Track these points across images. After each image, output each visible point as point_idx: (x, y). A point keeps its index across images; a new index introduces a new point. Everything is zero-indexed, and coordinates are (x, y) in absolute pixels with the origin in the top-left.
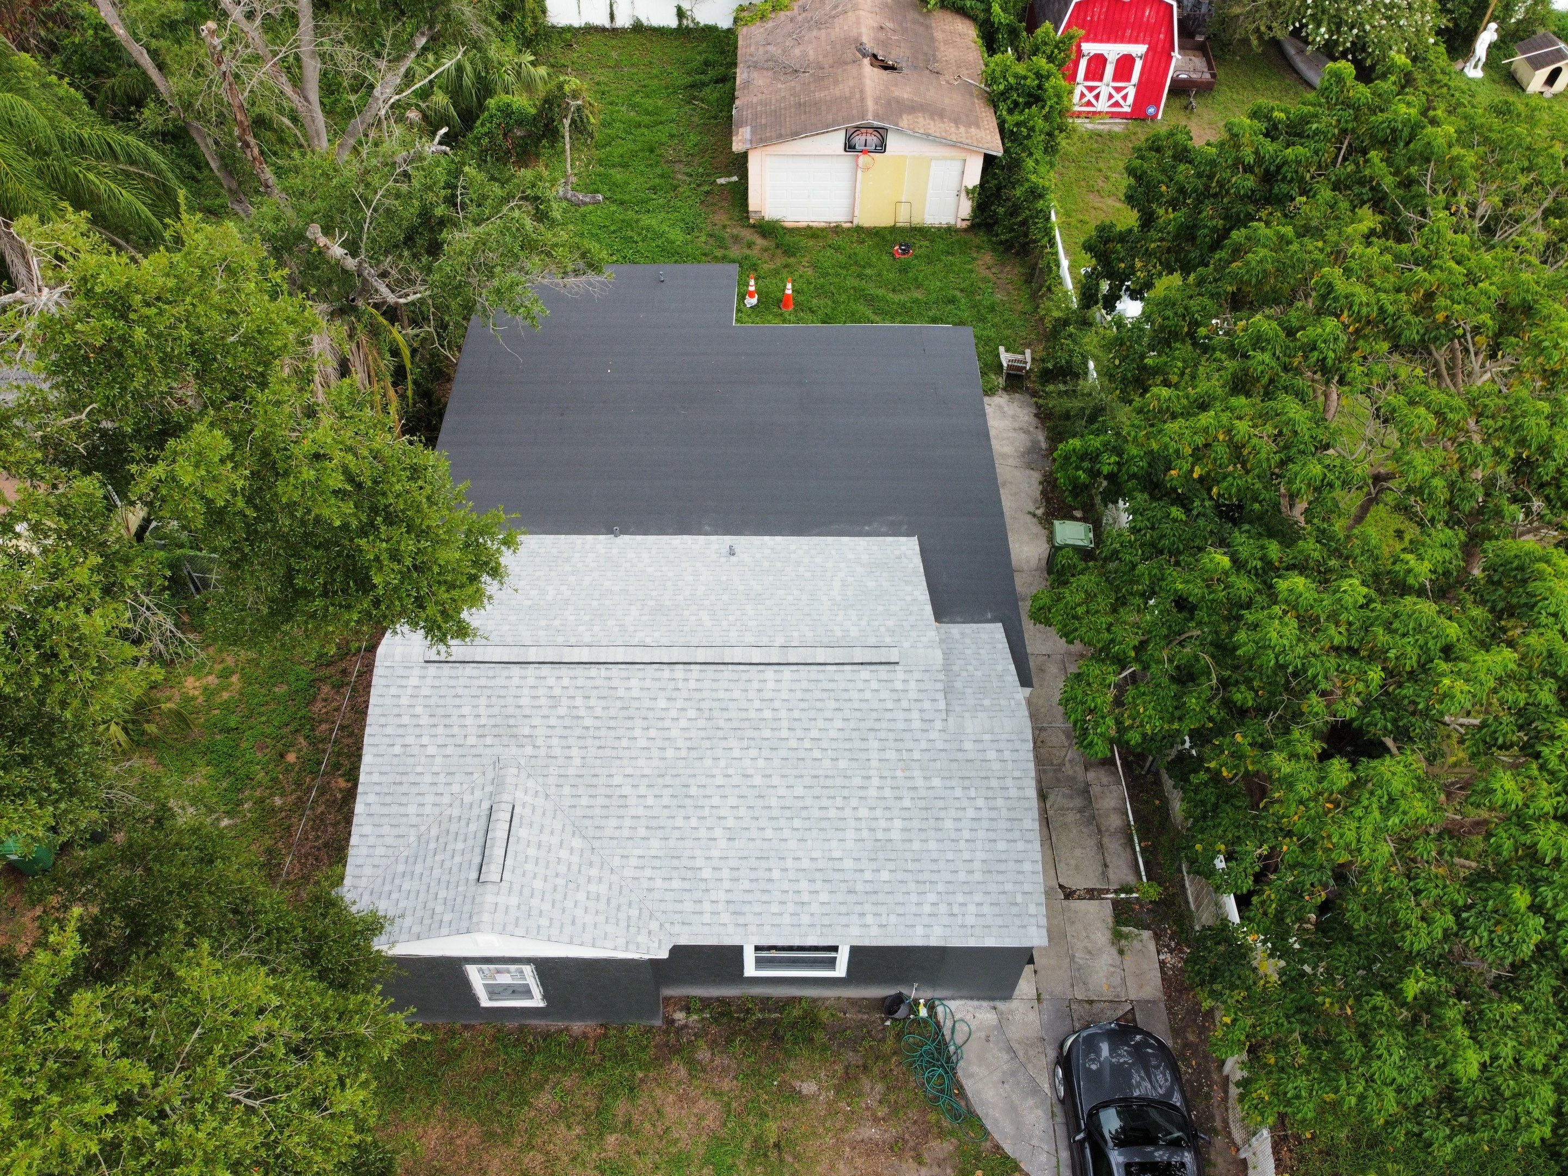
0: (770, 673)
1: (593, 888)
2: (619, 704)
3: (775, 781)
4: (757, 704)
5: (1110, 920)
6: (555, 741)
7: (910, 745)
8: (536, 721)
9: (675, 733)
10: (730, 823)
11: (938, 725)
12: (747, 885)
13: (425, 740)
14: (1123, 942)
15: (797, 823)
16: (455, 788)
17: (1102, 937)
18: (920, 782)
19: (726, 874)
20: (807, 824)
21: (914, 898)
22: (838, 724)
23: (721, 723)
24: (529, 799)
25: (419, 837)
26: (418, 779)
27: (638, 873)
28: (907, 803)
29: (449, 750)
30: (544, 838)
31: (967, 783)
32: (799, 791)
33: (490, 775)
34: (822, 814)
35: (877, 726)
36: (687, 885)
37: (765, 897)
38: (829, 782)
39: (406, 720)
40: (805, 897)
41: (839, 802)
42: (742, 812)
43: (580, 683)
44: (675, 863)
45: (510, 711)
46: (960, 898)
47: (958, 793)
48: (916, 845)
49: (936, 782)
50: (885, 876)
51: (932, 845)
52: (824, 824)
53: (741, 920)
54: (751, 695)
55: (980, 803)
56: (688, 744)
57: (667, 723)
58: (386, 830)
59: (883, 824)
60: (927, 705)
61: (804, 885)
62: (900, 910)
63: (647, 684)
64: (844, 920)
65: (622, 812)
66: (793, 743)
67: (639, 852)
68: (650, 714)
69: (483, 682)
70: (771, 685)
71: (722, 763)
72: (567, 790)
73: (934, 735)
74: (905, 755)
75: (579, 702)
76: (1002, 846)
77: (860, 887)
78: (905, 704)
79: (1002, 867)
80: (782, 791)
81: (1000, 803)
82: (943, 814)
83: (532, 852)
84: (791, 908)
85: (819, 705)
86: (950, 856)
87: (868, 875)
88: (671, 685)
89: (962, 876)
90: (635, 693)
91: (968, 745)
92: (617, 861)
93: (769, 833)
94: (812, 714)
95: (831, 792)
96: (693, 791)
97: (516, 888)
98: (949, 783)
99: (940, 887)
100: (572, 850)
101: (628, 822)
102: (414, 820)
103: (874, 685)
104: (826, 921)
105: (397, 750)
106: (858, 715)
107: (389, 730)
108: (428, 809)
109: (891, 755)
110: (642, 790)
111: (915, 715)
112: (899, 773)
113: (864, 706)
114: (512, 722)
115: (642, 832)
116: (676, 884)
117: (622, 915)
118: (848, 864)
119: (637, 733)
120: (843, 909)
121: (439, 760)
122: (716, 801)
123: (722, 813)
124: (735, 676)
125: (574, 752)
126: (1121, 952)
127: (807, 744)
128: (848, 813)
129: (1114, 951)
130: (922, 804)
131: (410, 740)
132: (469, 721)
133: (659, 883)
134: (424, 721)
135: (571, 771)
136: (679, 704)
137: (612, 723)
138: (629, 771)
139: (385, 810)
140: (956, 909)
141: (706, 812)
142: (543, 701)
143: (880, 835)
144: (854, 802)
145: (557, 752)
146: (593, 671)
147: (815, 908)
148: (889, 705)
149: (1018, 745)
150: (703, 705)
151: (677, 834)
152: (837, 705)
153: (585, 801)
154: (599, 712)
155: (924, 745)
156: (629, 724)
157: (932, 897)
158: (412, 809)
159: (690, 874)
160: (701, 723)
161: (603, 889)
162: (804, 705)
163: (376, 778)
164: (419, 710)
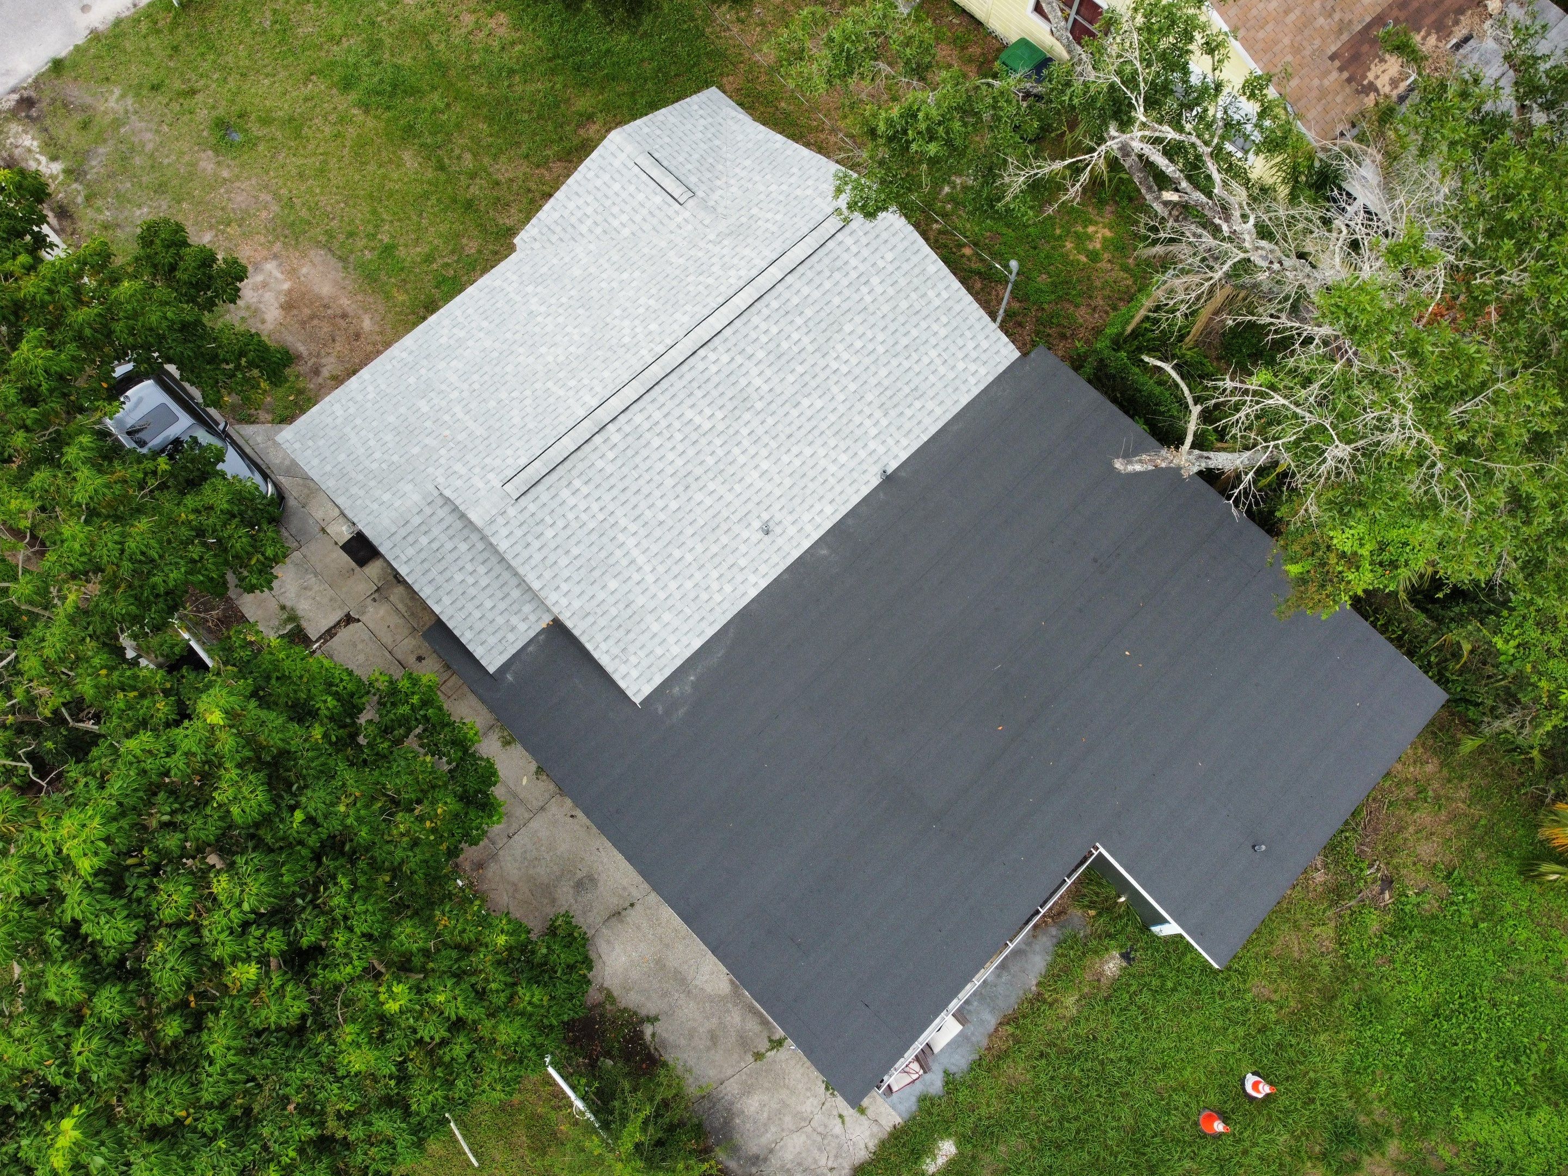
0: (595, 403)
1: (589, 222)
2: (681, 302)
3: (531, 359)
4: (586, 381)
5: (304, 624)
6: (700, 254)
7: (452, 453)
8: (725, 251)
9: (626, 323)
10: (539, 319)
11: (441, 480)
12: (498, 305)
13: (784, 187)
14: (285, 616)
15: (495, 354)
16: (734, 189)
17: (304, 607)
18: (427, 441)
19: (518, 298)
20: (488, 359)
21: (383, 387)
22: (516, 420)
23: (599, 353)
24: (679, 219)
25: (726, 160)
26: (763, 173)
27: (572, 254)
28: (428, 424)
29: (762, 197)
30: (644, 212)
31: (393, 467)
32: (508, 369)
33: (720, 210)
34: (481, 372)
35: (486, 442)
36: (537, 275)
37: (481, 310)
38: (492, 389)
39: (810, 182)
40: (455, 331)
41: (476, 386)
42: (537, 329)
43: (722, 289)
44: (554, 277)
45: (750, 240)
46: (352, 411)
47: (395, 458)
48: (402, 410)
49: (416, 450)
50: (412, 380)
51: (391, 419)
52: (476, 368)
53: (486, 290)
54: (595, 382)
55: (374, 466)
56: (610, 326)
57: (637, 322)
58: (750, 145)
59: (435, 401)
60: (459, 483)
61: (462, 334)
62: (388, 375)
63: (675, 326)
64: (420, 342)
65: (616, 266)
66: (537, 386)
67: (582, 262)
68: (654, 316)
69: (787, 235)
70: (587, 398)
71: (576, 337)
72: (663, 244)
73: (441, 470)
74: (451, 444)
75: (710, 281)
76: (342, 457)
77: (425, 362)
78: (477, 470)
79: (333, 448)
80: (521, 359)
81: (360, 477)
82: (397, 439)
83: (641, 197)
84: (461, 319)
85: (540, 418)
86: (374, 424)
87: (423, 371)
88: (658, 339)
89: (358, 421)
90: (678, 316)
91: (408, 488)
92: (592, 247)
93: (508, 335)
94: (540, 410)
95: (486, 386)
96: (581, 311)
97: (624, 171)
98: (407, 456)
99: (369, 405)
100: (624, 225)
101: (606, 265)
102: (738, 161)
103: (510, 461)
104: (432, 332)
105: (794, 170)
106: (505, 437)
107: (813, 171)
108: (737, 170)
109: (460, 437)
110: (614, 284)
111: (463, 471)
112: (447, 432)
113: (507, 444)
114: (741, 237)
115: (592, 269)
116: (545, 269)
117: (558, 229)
118: (442, 365)
119: (652, 302)
120: (425, 346)
121: (762, 188)
122: (561, 319)
123: (550, 318)
124: (617, 381)
125: (682, 261)
126: (283, 608)
127: (528, 393)
128: (465, 386)
129: (288, 604)
130: (416, 433)
131: (792, 180)
132: (769, 215)
133: (555, 261)
134: (798, 192)
135: (672, 253)
136: (640, 337)
137: (674, 292)
138: (634, 284)
139: (763, 149)
140: (350, 403)
141: (561, 310)
142: (735, 261)
143: (432, 395)
144: (466, 394)
145: (692, 252)
146: (721, 300)
147: (445, 331)
148: (488, 460)
149: (370, 518)
150: (624, 349)
151: (569, 287)
152: (526, 429)
153: (646, 250)
154: (690, 288)
155: (442, 461)
156: (662, 301)
157: (370, 396)
158: (747, 163)
159: (540, 280)
160: (614, 341)
161: (584, 229)
162: (552, 408)
163: (789, 152)
164: (809, 192)
